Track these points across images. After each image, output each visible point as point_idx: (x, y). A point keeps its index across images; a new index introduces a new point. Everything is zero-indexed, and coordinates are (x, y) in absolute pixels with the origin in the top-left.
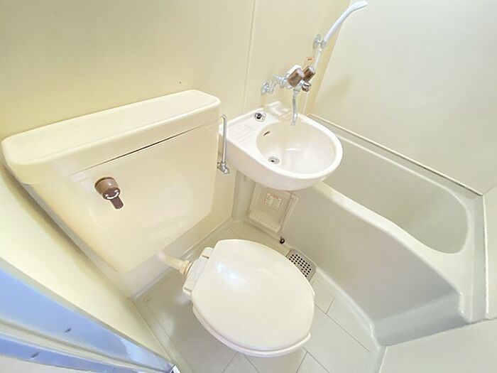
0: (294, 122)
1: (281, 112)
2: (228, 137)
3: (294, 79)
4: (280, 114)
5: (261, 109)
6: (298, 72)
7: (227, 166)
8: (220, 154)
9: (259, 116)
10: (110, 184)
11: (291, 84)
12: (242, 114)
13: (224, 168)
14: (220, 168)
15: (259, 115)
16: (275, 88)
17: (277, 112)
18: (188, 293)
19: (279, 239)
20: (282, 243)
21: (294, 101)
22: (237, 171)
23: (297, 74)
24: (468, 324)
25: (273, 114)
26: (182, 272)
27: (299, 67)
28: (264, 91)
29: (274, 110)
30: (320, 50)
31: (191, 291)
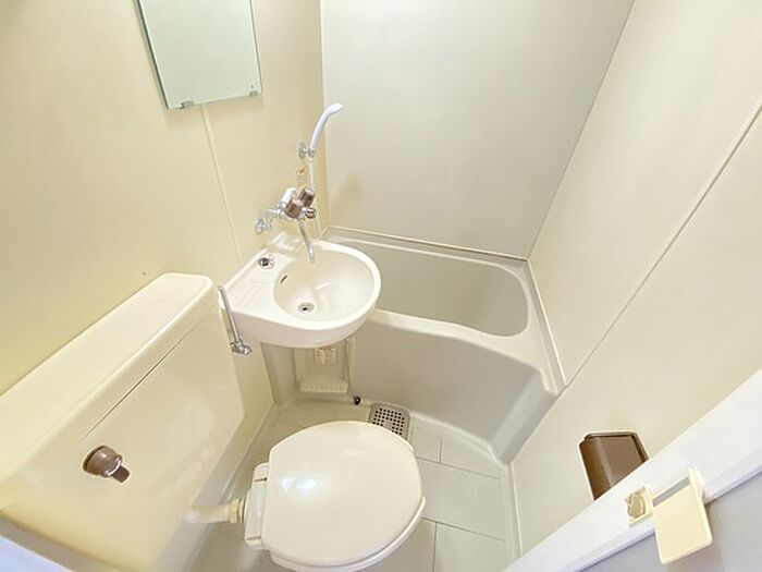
0: (312, 259)
1: (291, 245)
2: (233, 308)
3: (292, 210)
4: (291, 249)
5: (264, 251)
6: (294, 202)
7: (245, 344)
8: (231, 331)
9: (265, 262)
10: (104, 456)
11: (290, 216)
12: (241, 268)
13: (241, 348)
14: (235, 349)
15: (265, 260)
16: (273, 223)
17: (286, 247)
18: (257, 542)
19: (352, 400)
20: (357, 403)
21: (303, 231)
22: (262, 343)
23: (294, 206)
24: (557, 398)
25: (283, 252)
26: (233, 520)
27: (293, 189)
28: (259, 230)
29: (282, 246)
30: (311, 159)
31: (259, 538)
